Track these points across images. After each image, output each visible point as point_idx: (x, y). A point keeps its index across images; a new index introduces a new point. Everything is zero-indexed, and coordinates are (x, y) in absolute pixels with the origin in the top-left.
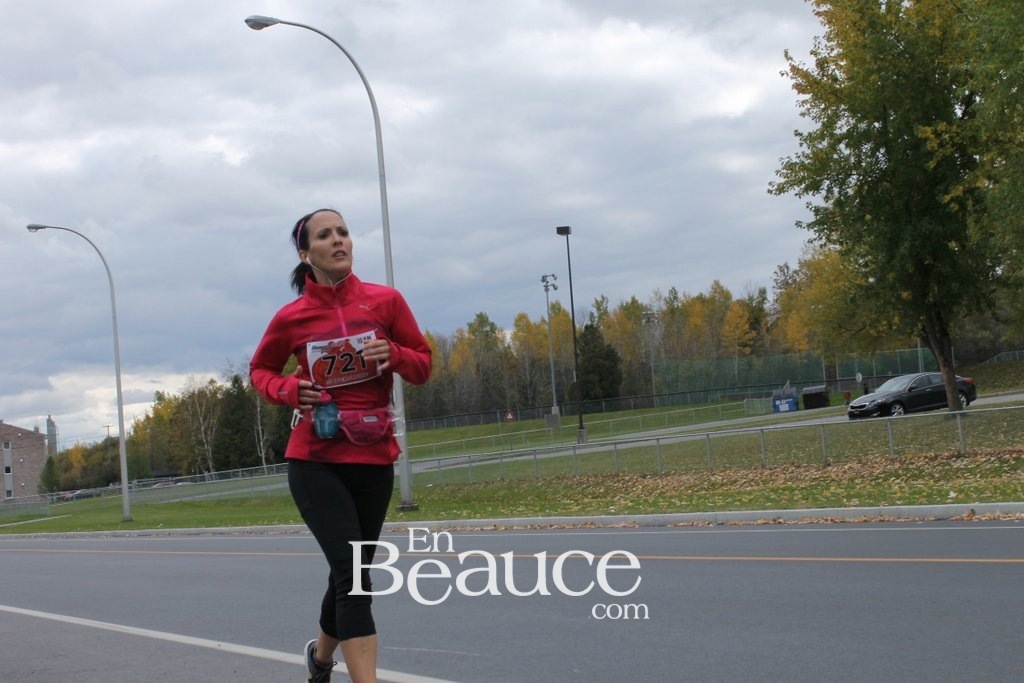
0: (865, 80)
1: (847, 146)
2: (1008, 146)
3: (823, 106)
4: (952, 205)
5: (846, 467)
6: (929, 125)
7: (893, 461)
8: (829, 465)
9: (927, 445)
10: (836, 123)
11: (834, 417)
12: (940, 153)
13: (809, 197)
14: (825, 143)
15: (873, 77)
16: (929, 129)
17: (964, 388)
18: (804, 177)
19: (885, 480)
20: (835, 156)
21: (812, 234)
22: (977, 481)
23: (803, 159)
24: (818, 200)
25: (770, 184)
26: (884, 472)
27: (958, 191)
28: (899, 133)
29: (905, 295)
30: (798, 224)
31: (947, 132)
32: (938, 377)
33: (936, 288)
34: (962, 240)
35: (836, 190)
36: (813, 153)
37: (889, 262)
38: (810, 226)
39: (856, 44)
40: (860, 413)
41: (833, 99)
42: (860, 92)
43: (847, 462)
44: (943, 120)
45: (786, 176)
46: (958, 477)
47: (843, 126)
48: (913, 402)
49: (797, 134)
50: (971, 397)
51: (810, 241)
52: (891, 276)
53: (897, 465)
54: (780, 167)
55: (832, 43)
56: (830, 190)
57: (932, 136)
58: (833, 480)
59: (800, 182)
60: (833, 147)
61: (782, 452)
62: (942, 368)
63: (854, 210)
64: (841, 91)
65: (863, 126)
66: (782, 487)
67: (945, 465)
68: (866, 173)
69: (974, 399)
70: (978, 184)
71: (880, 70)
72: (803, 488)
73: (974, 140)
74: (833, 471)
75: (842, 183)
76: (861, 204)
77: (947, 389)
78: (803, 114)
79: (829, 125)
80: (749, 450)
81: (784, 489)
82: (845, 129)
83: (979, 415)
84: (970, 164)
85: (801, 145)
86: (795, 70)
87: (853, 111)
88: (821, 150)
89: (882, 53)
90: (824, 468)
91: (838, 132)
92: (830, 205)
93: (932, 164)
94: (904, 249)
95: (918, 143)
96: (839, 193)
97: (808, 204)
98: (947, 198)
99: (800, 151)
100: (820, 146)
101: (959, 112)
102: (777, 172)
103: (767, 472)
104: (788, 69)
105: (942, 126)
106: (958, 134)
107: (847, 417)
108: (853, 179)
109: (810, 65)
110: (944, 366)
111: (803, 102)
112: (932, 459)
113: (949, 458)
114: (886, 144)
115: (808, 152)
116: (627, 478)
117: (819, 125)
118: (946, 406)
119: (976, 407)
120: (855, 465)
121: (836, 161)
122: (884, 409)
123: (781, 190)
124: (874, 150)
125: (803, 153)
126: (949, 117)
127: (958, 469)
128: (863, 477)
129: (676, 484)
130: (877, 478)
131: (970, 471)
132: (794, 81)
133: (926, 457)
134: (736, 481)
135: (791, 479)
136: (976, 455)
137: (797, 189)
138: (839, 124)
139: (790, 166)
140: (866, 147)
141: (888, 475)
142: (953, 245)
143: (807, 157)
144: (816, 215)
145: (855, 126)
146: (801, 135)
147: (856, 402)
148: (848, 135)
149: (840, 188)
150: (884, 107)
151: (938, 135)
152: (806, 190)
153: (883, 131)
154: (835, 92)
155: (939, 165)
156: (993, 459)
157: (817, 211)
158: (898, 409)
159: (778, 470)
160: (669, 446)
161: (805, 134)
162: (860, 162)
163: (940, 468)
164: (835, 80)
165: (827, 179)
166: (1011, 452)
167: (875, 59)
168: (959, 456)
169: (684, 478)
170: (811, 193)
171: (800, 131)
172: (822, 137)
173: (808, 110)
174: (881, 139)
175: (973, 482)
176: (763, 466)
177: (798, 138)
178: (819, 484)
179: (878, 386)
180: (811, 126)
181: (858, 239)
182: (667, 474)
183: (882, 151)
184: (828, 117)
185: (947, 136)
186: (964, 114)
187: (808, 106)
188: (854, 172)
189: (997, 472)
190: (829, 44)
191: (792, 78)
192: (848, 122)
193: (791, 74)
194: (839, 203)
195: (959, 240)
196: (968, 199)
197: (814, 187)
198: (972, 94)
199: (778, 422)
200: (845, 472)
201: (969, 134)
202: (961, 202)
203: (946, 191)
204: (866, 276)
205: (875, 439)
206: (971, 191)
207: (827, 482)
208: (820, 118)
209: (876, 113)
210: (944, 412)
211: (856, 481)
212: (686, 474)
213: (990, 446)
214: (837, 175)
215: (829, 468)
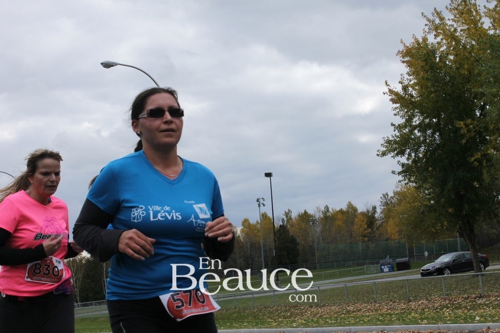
0: (428, 97)
1: (419, 131)
3: (406, 110)
4: (475, 163)
5: (420, 303)
6: (462, 121)
7: (445, 299)
8: (411, 301)
9: (463, 291)
10: (413, 119)
11: (414, 276)
12: (468, 135)
13: (399, 158)
14: (407, 130)
15: (432, 95)
16: (462, 123)
17: (483, 260)
18: (396, 148)
19: (441, 309)
20: (413, 137)
21: (400, 178)
22: (491, 311)
23: (395, 138)
24: (403, 159)
25: (378, 151)
26: (440, 306)
27: (478, 155)
28: (446, 125)
29: (450, 210)
30: (393, 172)
31: (471, 125)
32: (468, 254)
33: (467, 207)
34: (480, 180)
35: (413, 154)
36: (401, 135)
37: (441, 193)
38: (399, 173)
39: (423, 78)
40: (427, 274)
41: (411, 107)
42: (426, 103)
43: (420, 300)
44: (469, 118)
45: (386, 147)
46: (480, 309)
47: (416, 121)
48: (455, 267)
49: (392, 125)
50: (486, 265)
51: (400, 181)
52: (443, 200)
53: (447, 302)
54: (383, 142)
55: (411, 77)
56: (410, 155)
57: (464, 126)
58: (413, 310)
59: (394, 150)
60: (411, 132)
61: (385, 294)
62: (470, 249)
63: (423, 165)
64: (415, 102)
65: (427, 121)
66: (385, 313)
67: (473, 302)
68: (429, 145)
69: (488, 266)
70: (489, 152)
71: (436, 91)
72: (397, 314)
73: (486, 129)
74: (413, 304)
75: (416, 151)
76: (427, 162)
77: (473, 260)
78: (395, 115)
79: (409, 120)
80: (368, 293)
81: (387, 314)
82: (418, 122)
83: (490, 275)
84: (484, 141)
85: (395, 131)
86: (391, 91)
87: (422, 113)
88: (405, 133)
89: (436, 83)
90: (408, 303)
91: (414, 124)
92: (410, 162)
93: (464, 141)
94: (450, 185)
95: (457, 130)
96: (415, 156)
97: (399, 162)
98: (473, 159)
99: (394, 134)
100: (405, 131)
101: (478, 114)
102: (382, 145)
103: (377, 305)
104: (387, 91)
105: (469, 121)
106: (477, 125)
107: (420, 275)
108: (422, 149)
109: (399, 88)
110: (472, 248)
111: (395, 108)
112: (466, 299)
113: (475, 298)
114: (439, 131)
115: (398, 134)
116: (302, 308)
117: (404, 120)
118: (473, 270)
119: (489, 271)
120: (425, 302)
121: (413, 139)
122: (440, 271)
123: (384, 154)
124: (433, 133)
125: (395, 135)
126: (473, 117)
127: (480, 304)
128: (429, 308)
129: (328, 311)
130: (437, 308)
131: (486, 305)
132: (391, 97)
133: (463, 298)
134: (361, 310)
135: (390, 309)
136: (490, 296)
137: (392, 154)
138: (414, 120)
139: (389, 142)
140: (429, 132)
141: (442, 307)
142: (476, 184)
143: (398, 137)
144: (403, 167)
145: (423, 121)
146: (394, 125)
147: (425, 267)
148: (419, 126)
149: (415, 153)
150: (438, 111)
151: (467, 126)
152: (397, 154)
153: (438, 123)
154: (412, 103)
155: (468, 141)
156: (499, 299)
157: (403, 165)
158: (447, 271)
159: (383, 304)
160: (325, 290)
161: (397, 125)
162: (425, 140)
163: (471, 304)
164: (412, 96)
165: (409, 149)
167: (433, 86)
168: (481, 297)
169: (333, 308)
170: (400, 156)
171: (394, 123)
172: (405, 126)
173: (398, 112)
174: (436, 128)
175: (489, 311)
176: (375, 302)
177: (393, 127)
178: (405, 312)
179: (437, 259)
180: (400, 121)
181: (425, 180)
182: (324, 306)
183: (437, 134)
184: (409, 116)
185: (471, 126)
186: (481, 115)
187: (398, 110)
188: (422, 145)
190: (409, 78)
191: (389, 95)
192: (419, 118)
193: (389, 94)
194: (414, 161)
195: (478, 181)
196: (483, 160)
197: (401, 153)
198: (485, 104)
199: (383, 278)
200: (419, 305)
201: (484, 125)
202: (479, 161)
203: (472, 156)
204: (429, 200)
205: (435, 287)
206: (485, 155)
207: (409, 311)
208: (404, 116)
209: (434, 114)
210: (472, 273)
211: (425, 310)
212: (334, 305)
213: (497, 292)
214: (414, 147)
215: (411, 303)
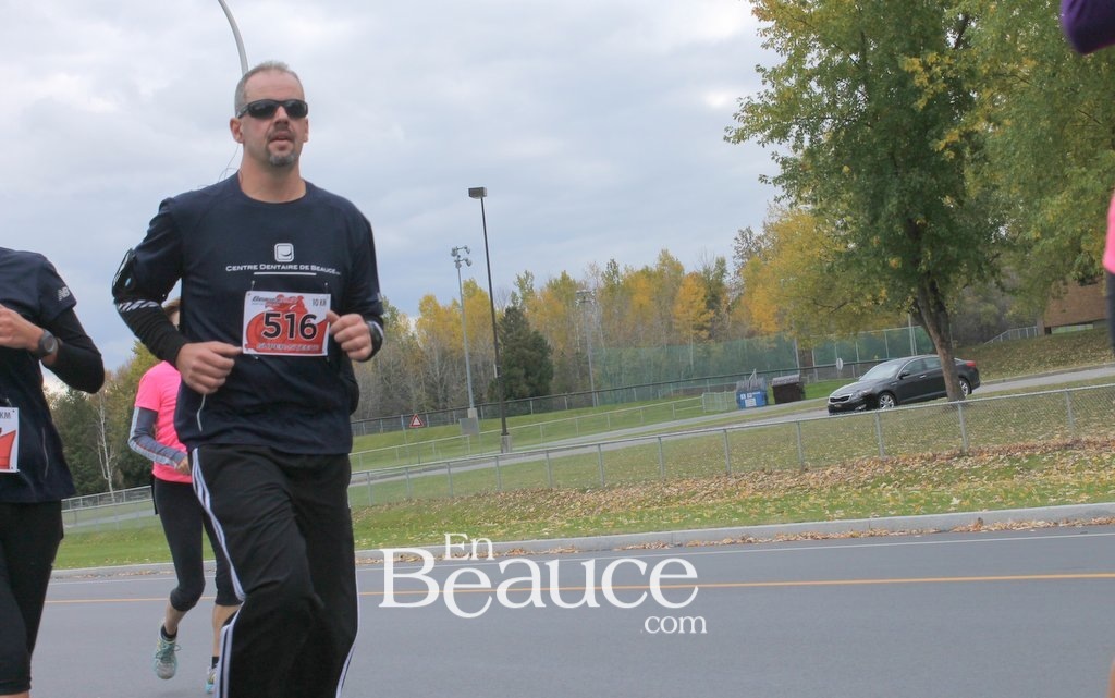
0: (838, 3)
1: (819, 83)
2: (1009, 81)
3: (789, 36)
4: (947, 153)
5: (828, 472)
6: (917, 56)
7: (883, 463)
8: (806, 470)
9: (923, 443)
10: (805, 56)
11: (811, 412)
12: (930, 90)
13: (774, 146)
14: (792, 81)
16: (916, 61)
17: (965, 373)
18: (768, 121)
19: (875, 486)
20: (805, 96)
21: (779, 191)
22: (984, 484)
23: (766, 99)
24: (785, 149)
25: (727, 129)
26: (873, 477)
27: (953, 135)
28: (881, 66)
29: (893, 262)
30: (763, 179)
31: (938, 64)
32: (934, 362)
33: (929, 253)
34: (957, 191)
35: (807, 137)
36: (779, 91)
37: (872, 223)
38: (776, 181)
40: (842, 407)
41: (801, 26)
42: (834, 19)
43: (828, 466)
44: (932, 50)
45: (746, 120)
46: (961, 480)
47: (813, 60)
48: (907, 391)
49: (759, 69)
50: (972, 379)
51: (777, 200)
52: (875, 240)
53: (888, 468)
54: (738, 109)
56: (799, 137)
57: (921, 69)
58: (812, 489)
59: (764, 128)
60: (803, 85)
61: (750, 456)
62: (938, 349)
63: (829, 160)
64: (811, 16)
65: (838, 58)
66: (750, 498)
67: (945, 466)
68: (842, 116)
69: (978, 385)
70: (976, 128)
72: (776, 500)
73: (971, 74)
74: (811, 477)
75: (814, 129)
76: (838, 154)
77: (945, 374)
78: (765, 46)
79: (797, 58)
80: (710, 455)
81: (753, 501)
82: (816, 63)
83: (984, 405)
84: (966, 103)
85: (764, 82)
87: (825, 42)
88: (789, 89)
90: (801, 474)
91: (808, 66)
92: (800, 155)
93: (921, 104)
94: (891, 205)
95: (904, 79)
96: (811, 140)
97: (774, 155)
98: (942, 144)
99: (762, 89)
100: (787, 84)
101: (951, 40)
102: (736, 116)
103: (732, 481)
105: (932, 57)
106: (951, 66)
107: (827, 412)
108: (827, 124)
110: (941, 347)
111: (765, 31)
112: (929, 460)
113: (950, 457)
114: (865, 81)
115: (772, 90)
116: (562, 494)
117: (785, 58)
118: (945, 395)
119: (979, 396)
120: (838, 470)
121: (808, 103)
122: (871, 401)
123: (740, 137)
124: (853, 88)
126: (941, 48)
127: (961, 471)
128: (848, 483)
129: (622, 499)
130: (865, 484)
131: (975, 472)
132: (754, 5)
133: (922, 457)
134: (694, 494)
135: (761, 488)
136: (982, 452)
137: (760, 136)
138: (809, 57)
139: (751, 108)
140: (842, 85)
141: (877, 481)
142: (948, 201)
143: (771, 97)
144: (784, 168)
145: (828, 58)
146: (763, 70)
147: (838, 393)
148: (820, 71)
149: (812, 134)
150: (862, 34)
151: (927, 68)
152: (771, 137)
153: (862, 66)
154: (803, 19)
155: (929, 104)
156: (1001, 457)
157: (784, 162)
158: (887, 400)
159: (745, 477)
160: (614, 453)
161: (769, 69)
162: (835, 103)
163: (940, 470)
164: (803, 3)
165: (797, 123)
166: (1023, 449)
168: (961, 455)
169: (632, 491)
170: (776, 141)
171: (762, 66)
172: (787, 72)
173: (772, 40)
174: (861, 75)
175: (980, 485)
176: (727, 474)
177: (761, 74)
178: (795, 494)
179: (863, 373)
180: (776, 60)
181: (835, 195)
182: (611, 487)
183: (861, 88)
184: (796, 48)
185: (938, 69)
186: (958, 43)
187: (772, 35)
188: (828, 115)
189: (1007, 473)
192: (819, 54)
194: (810, 153)
195: (955, 195)
196: (965, 145)
197: (782, 134)
198: (967, 18)
199: (744, 421)
200: (826, 478)
201: (965, 66)
202: (956, 148)
203: (939, 136)
204: (845, 240)
205: (860, 436)
206: (968, 135)
207: (805, 491)
208: (785, 50)
209: (853, 44)
210: (941, 402)
211: (840, 489)
212: (635, 485)
213: (998, 442)
214: (808, 119)
215: (807, 474)
